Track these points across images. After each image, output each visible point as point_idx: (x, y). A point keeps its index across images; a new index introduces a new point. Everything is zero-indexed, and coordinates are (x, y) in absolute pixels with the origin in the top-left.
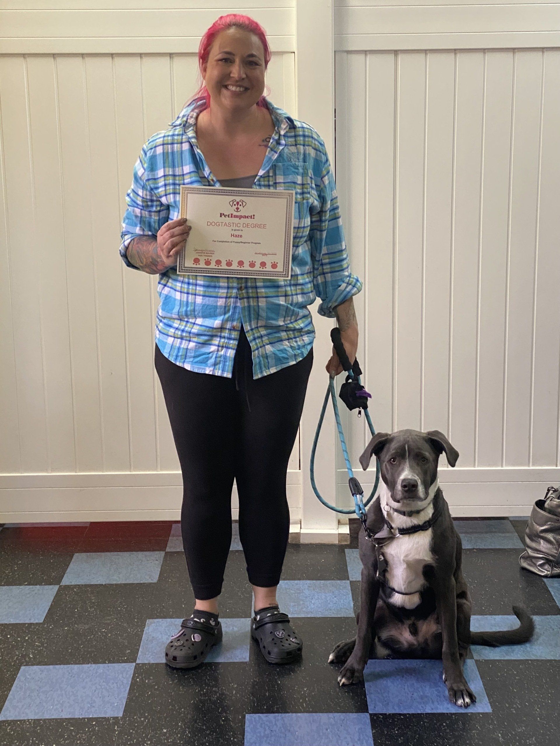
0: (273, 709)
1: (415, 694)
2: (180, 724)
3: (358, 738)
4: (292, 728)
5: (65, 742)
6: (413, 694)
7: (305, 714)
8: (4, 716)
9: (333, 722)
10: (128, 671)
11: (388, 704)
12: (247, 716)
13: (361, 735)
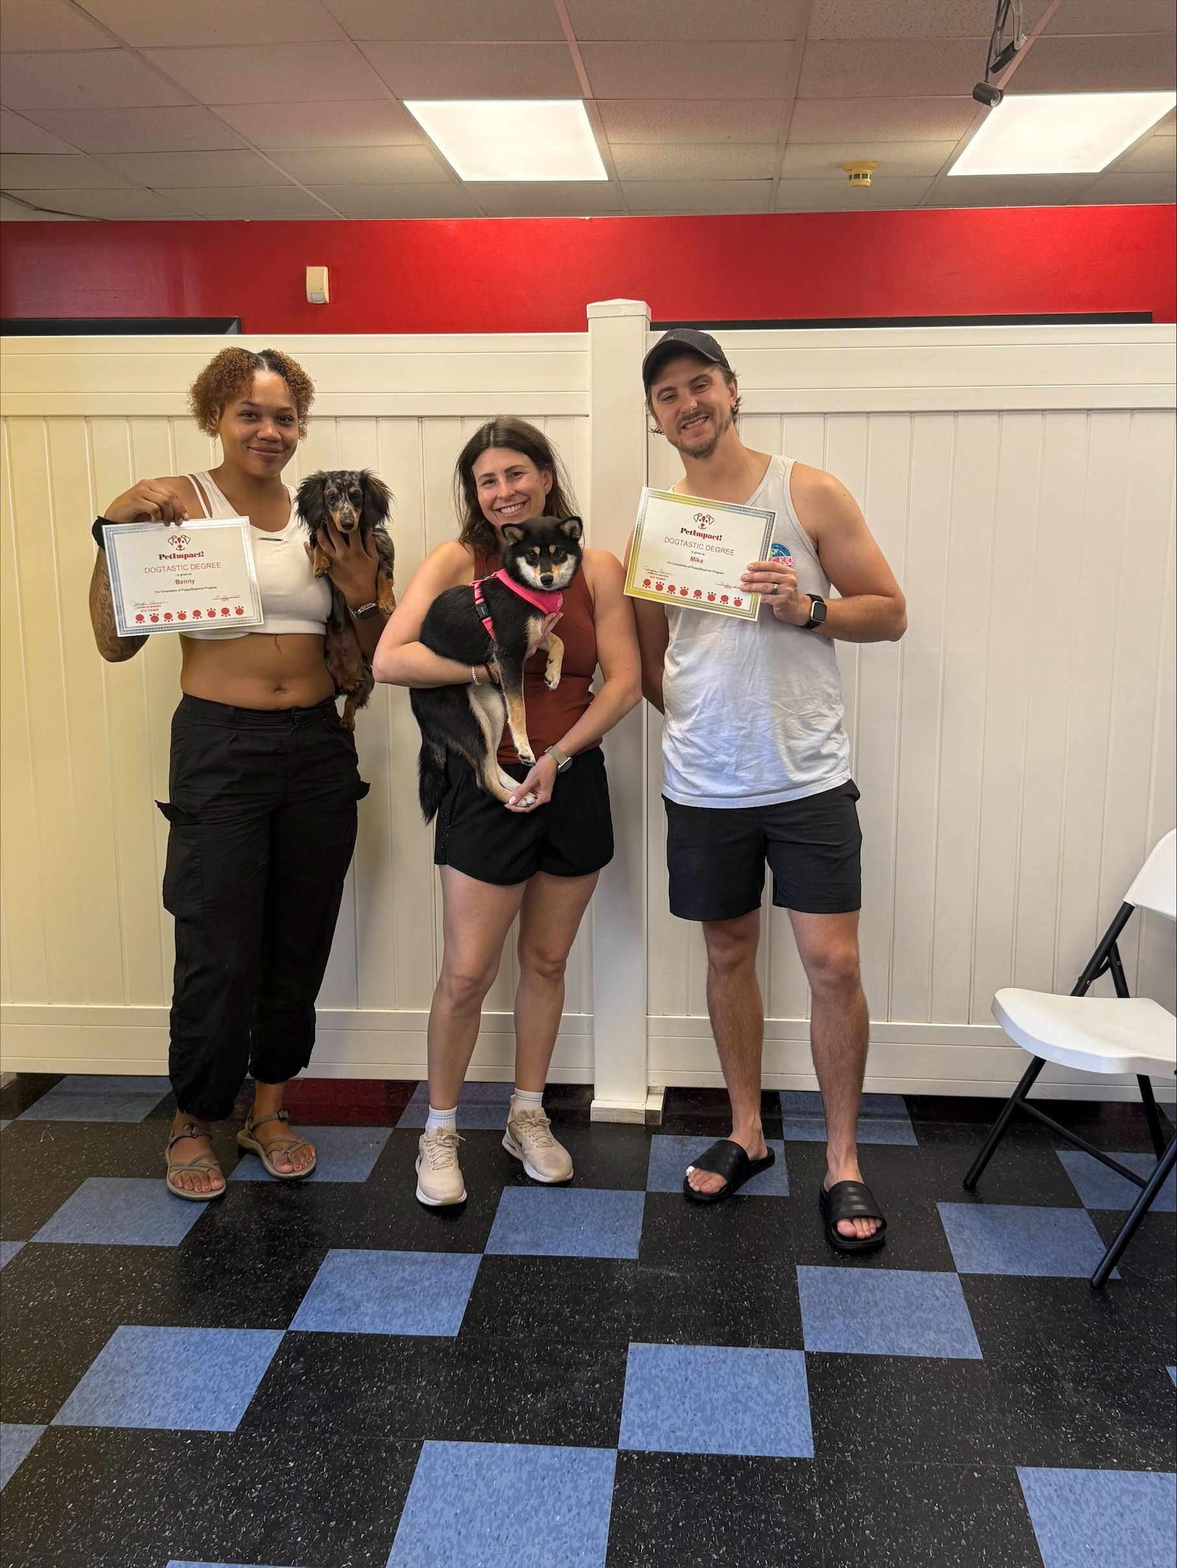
0: (469, 1434)
1: (699, 1415)
2: (318, 1453)
3: (588, 1500)
4: (490, 1472)
5: (133, 1476)
6: (695, 1415)
7: (517, 1445)
8: (62, 1417)
9: (557, 1465)
10: (270, 1345)
11: (651, 1433)
12: (427, 1444)
13: (596, 1492)
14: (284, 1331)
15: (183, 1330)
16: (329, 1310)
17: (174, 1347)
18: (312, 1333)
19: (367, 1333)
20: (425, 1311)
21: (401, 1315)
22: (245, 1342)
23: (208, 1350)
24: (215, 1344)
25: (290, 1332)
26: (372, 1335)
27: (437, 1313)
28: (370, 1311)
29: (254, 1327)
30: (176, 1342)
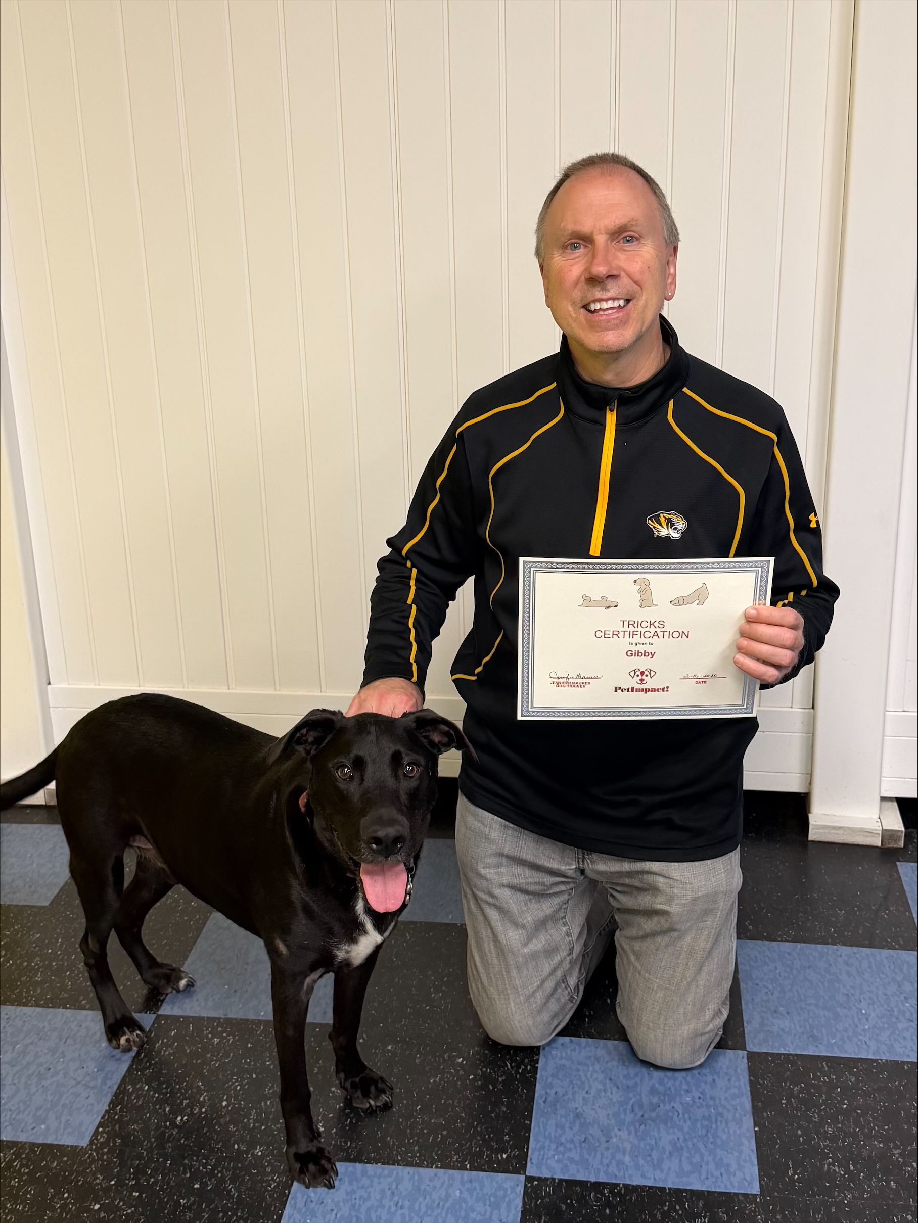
14: (522, 1178)
15: (387, 1169)
16: (572, 1141)
17: (381, 1200)
18: (561, 1180)
19: (635, 1183)
20: (702, 1147)
21: (671, 1154)
22: (475, 1194)
23: (427, 1206)
24: (435, 1196)
25: (529, 1179)
26: (643, 1187)
27: (718, 1150)
28: (628, 1146)
29: (479, 1169)
30: (382, 1191)
